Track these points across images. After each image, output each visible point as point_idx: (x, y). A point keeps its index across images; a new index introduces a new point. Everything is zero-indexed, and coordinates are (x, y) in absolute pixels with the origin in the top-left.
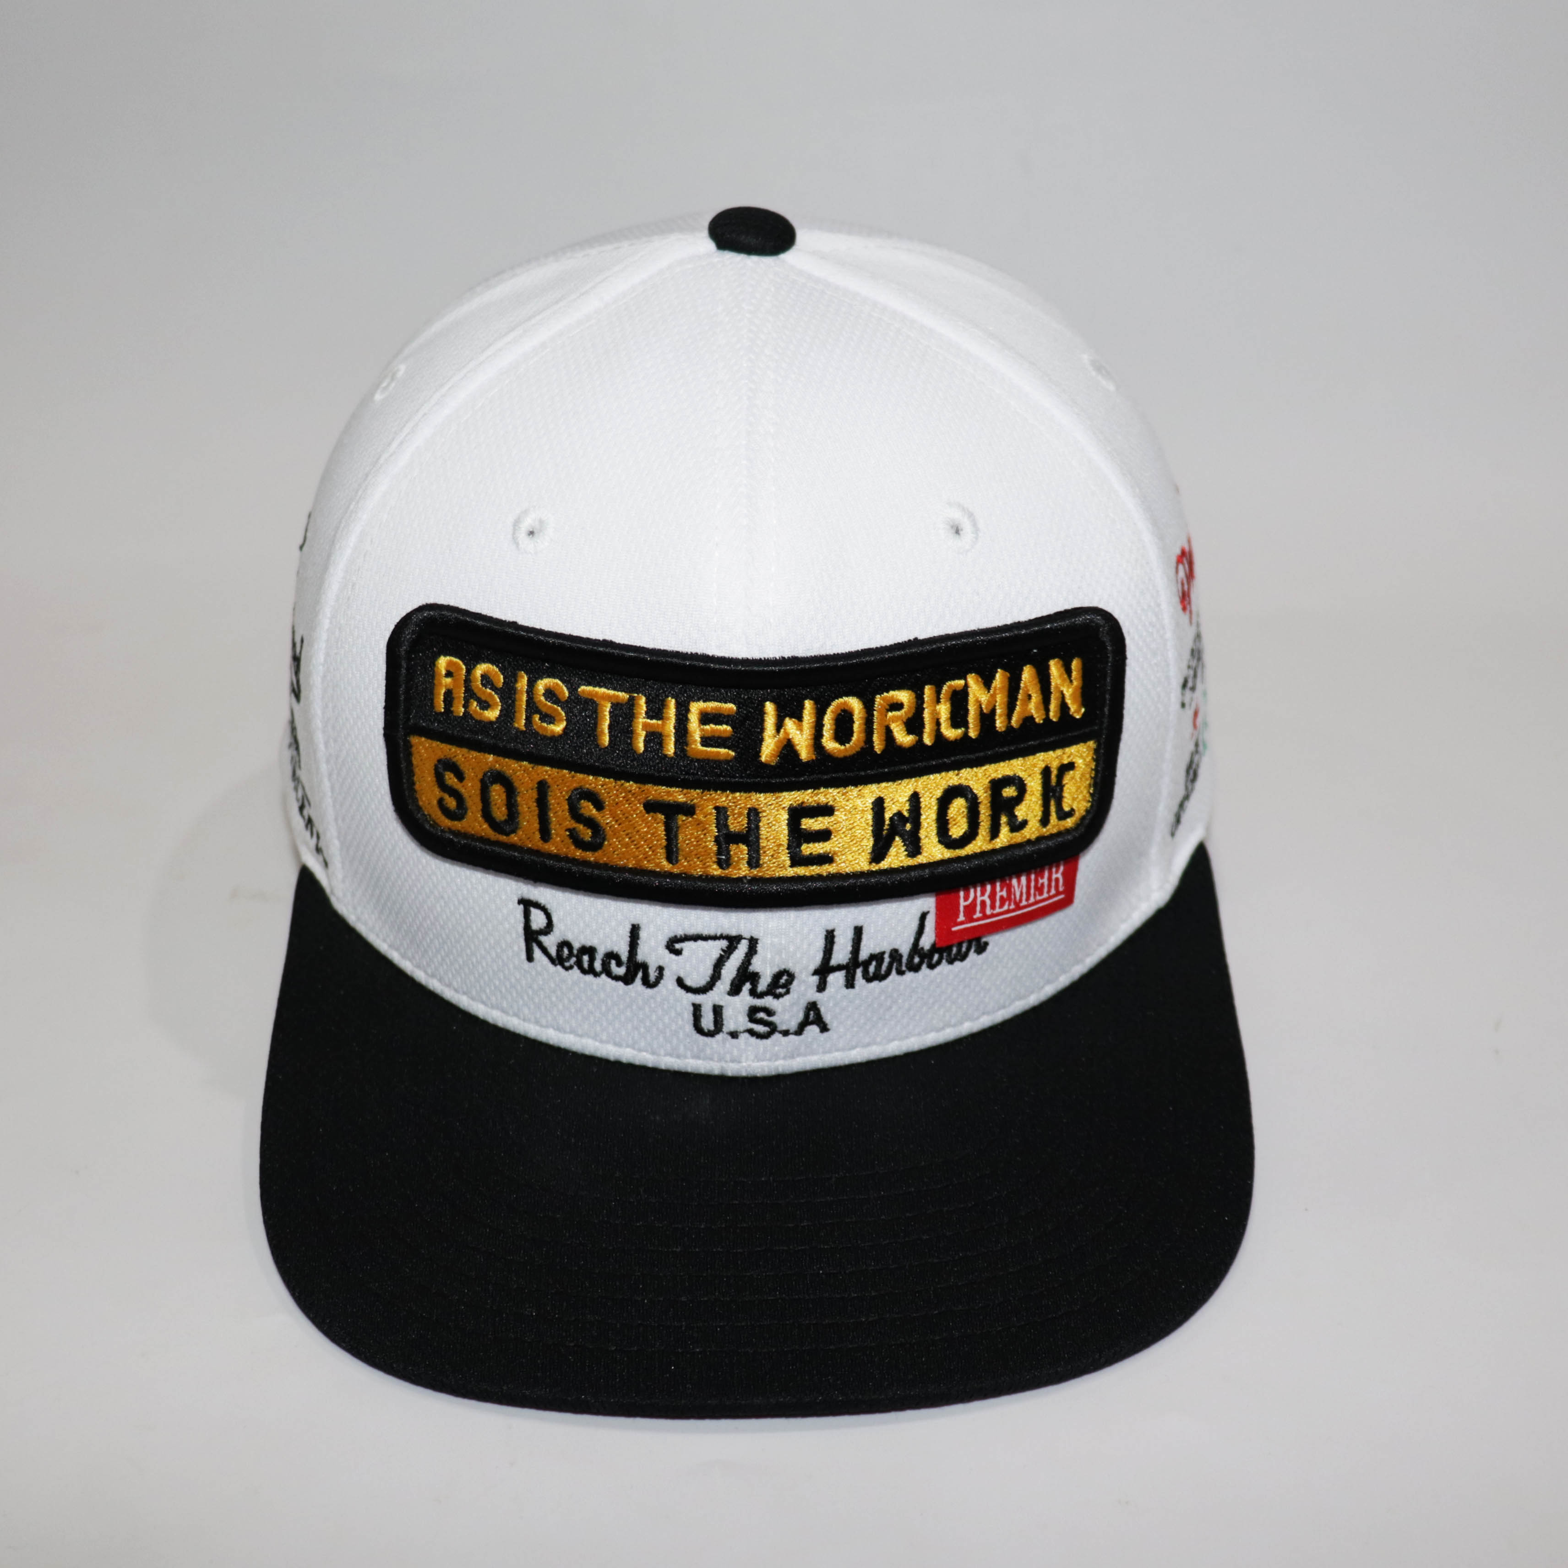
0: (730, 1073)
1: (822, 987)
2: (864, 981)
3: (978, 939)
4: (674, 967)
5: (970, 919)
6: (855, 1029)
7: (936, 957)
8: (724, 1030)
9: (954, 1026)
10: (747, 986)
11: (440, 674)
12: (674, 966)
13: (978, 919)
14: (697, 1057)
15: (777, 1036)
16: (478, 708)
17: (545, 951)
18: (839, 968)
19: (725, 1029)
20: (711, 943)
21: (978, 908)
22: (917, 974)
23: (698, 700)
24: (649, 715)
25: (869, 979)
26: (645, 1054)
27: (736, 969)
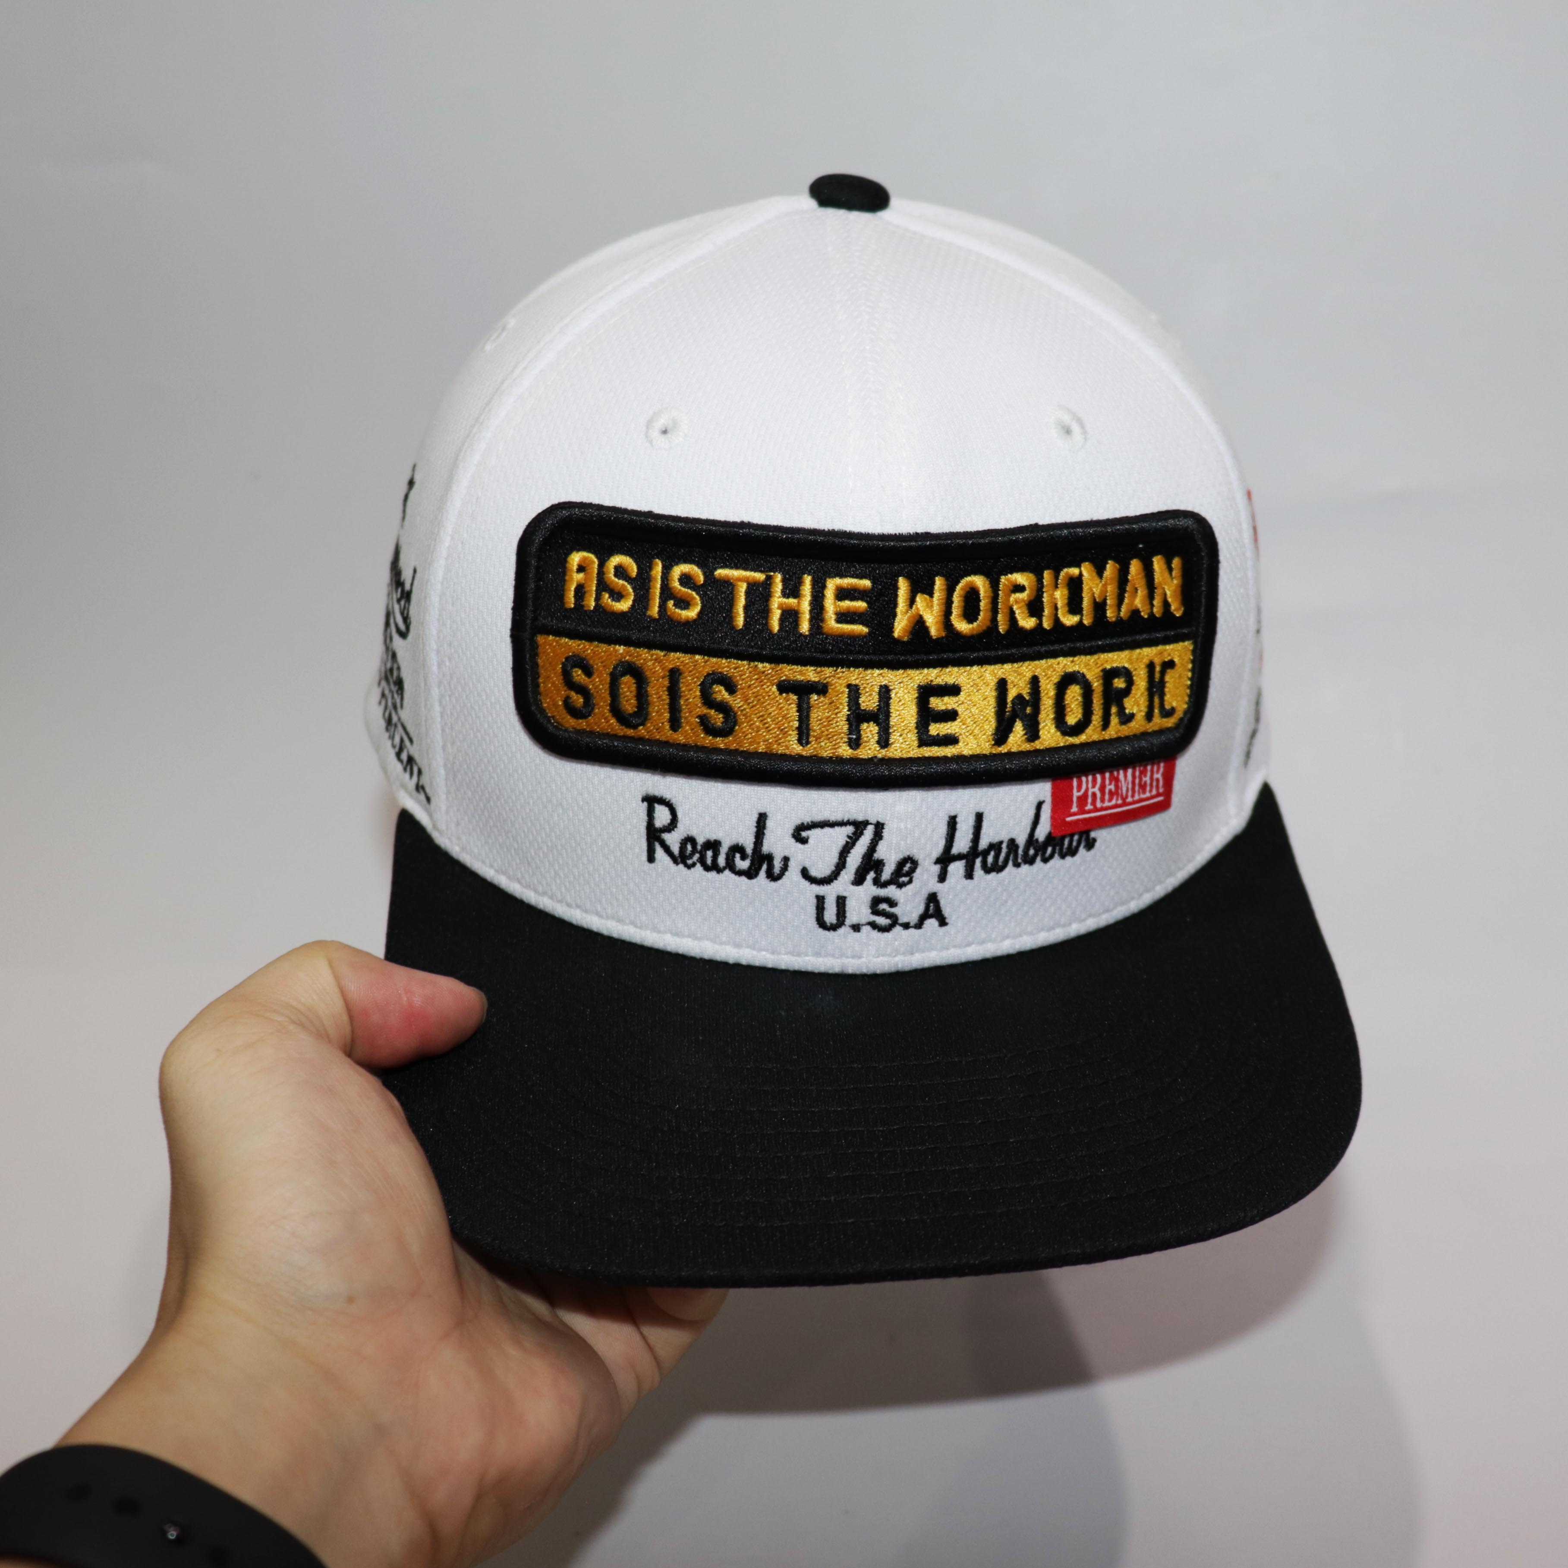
0: (850, 970)
1: (942, 877)
2: (982, 872)
3: (1087, 832)
4: (800, 857)
5: (1082, 811)
6: (972, 924)
7: (1049, 850)
8: (846, 923)
9: (1064, 926)
10: (871, 875)
11: (572, 570)
12: (799, 855)
13: (1089, 812)
14: (817, 954)
15: (898, 929)
16: (609, 600)
17: (667, 850)
18: (959, 857)
19: (848, 922)
20: (837, 829)
21: (1090, 800)
22: (1031, 867)
23: (835, 576)
24: (785, 594)
25: (987, 870)
26: (764, 953)
27: (861, 856)
